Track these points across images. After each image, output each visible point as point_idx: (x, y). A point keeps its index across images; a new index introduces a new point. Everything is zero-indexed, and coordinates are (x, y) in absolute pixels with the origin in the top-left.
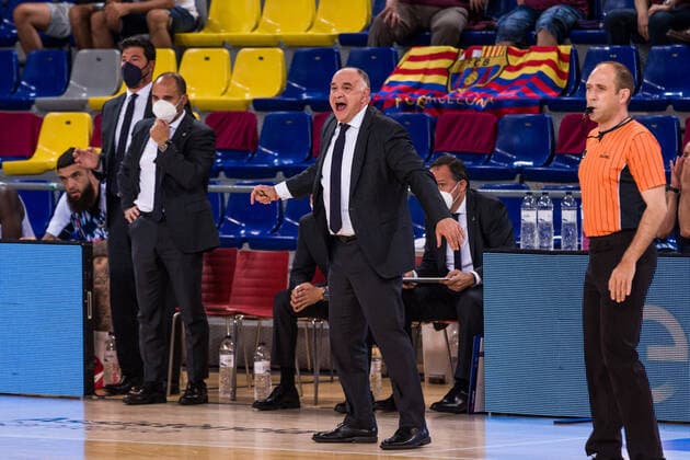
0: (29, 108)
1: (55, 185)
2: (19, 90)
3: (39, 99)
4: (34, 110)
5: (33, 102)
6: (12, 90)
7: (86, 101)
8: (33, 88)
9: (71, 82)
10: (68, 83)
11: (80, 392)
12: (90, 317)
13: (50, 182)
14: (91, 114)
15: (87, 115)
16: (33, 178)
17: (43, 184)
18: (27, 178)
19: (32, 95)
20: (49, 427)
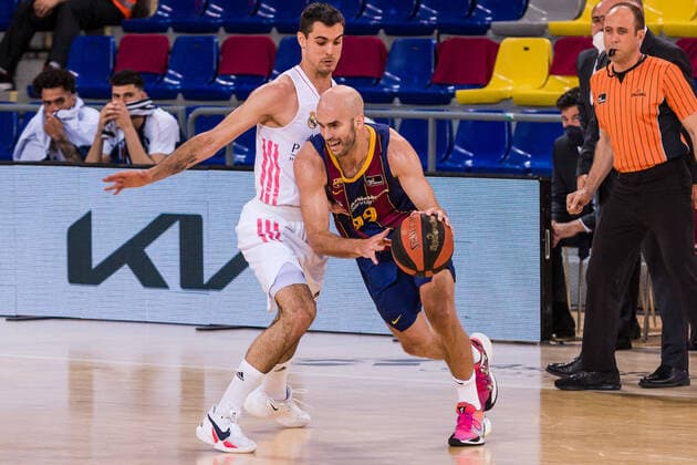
0: (485, 33)
1: (511, 115)
2: (474, 14)
3: (494, 24)
4: (490, 35)
5: (489, 27)
6: (467, 13)
7: (546, 26)
8: (488, 11)
9: (530, 5)
10: (526, 7)
11: (537, 338)
12: (548, 257)
13: (507, 111)
14: (550, 39)
15: (547, 41)
16: (488, 108)
17: (500, 114)
18: (481, 108)
19: (489, 19)
20: (503, 373)
